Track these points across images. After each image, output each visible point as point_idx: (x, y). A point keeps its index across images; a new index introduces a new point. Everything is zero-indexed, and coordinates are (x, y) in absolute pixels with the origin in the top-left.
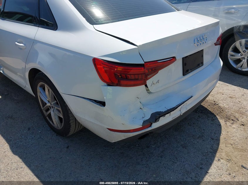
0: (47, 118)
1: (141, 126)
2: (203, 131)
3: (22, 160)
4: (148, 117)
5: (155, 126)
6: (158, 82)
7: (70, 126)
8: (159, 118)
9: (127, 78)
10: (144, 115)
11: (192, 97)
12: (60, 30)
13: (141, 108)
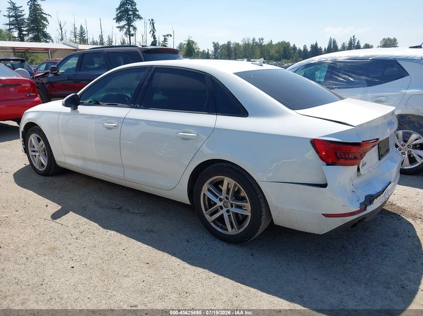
0: (212, 224)
1: (359, 209)
2: (395, 230)
3: (208, 270)
4: (362, 200)
5: (370, 209)
6: (365, 164)
7: (260, 225)
8: (374, 200)
9: (346, 159)
10: (358, 197)
11: (390, 183)
12: (251, 116)
13: (353, 191)
